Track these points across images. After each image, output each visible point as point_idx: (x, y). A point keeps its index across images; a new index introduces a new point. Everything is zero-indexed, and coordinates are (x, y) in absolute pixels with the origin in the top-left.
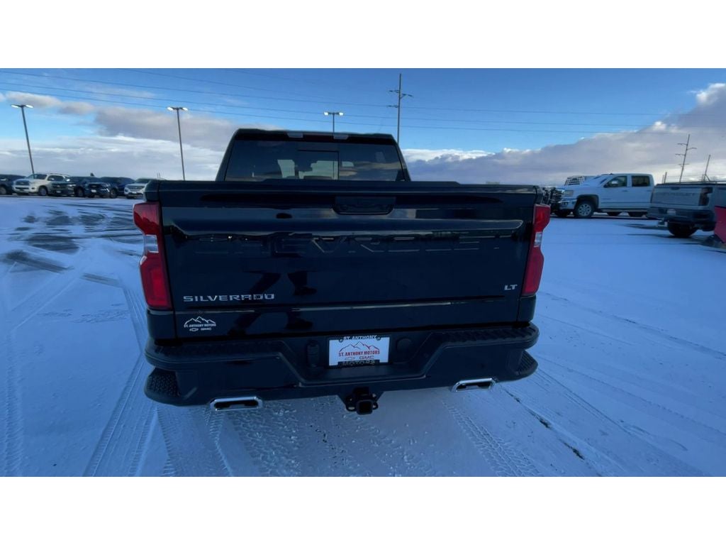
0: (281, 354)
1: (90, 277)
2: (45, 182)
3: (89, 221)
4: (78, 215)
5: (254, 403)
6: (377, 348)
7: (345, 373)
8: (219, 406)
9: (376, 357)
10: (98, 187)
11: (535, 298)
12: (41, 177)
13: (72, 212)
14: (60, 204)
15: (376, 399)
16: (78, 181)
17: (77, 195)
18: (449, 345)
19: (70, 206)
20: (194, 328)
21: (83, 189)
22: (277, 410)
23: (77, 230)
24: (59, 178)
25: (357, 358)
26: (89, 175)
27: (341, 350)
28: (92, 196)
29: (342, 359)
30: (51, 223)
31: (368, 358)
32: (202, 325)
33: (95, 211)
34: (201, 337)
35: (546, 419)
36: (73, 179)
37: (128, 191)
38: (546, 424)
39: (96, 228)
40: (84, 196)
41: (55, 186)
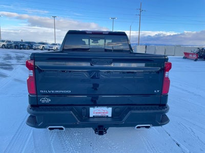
0: (71, 112)
1: (16, 80)
2: (4, 43)
3: (18, 58)
4: (15, 56)
5: (62, 129)
6: (107, 111)
7: (96, 120)
8: (50, 129)
9: (107, 115)
10: (23, 45)
11: (167, 95)
12: (3, 41)
13: (13, 55)
14: (9, 51)
15: (106, 130)
16: (16, 43)
17: (15, 48)
18: (133, 111)
19: (12, 53)
20: (43, 102)
21: (18, 46)
22: (75, 133)
23: (14, 62)
24: (10, 42)
25: (100, 115)
26: (21, 41)
27: (94, 111)
28: (21, 49)
29: (95, 115)
30: (5, 59)
31: (103, 115)
32: (46, 100)
33: (21, 55)
34: (45, 105)
35: (179, 143)
36: (14, 42)
37: (34, 47)
38: (178, 145)
39: (21, 61)
40: (18, 48)
41: (8, 45)
